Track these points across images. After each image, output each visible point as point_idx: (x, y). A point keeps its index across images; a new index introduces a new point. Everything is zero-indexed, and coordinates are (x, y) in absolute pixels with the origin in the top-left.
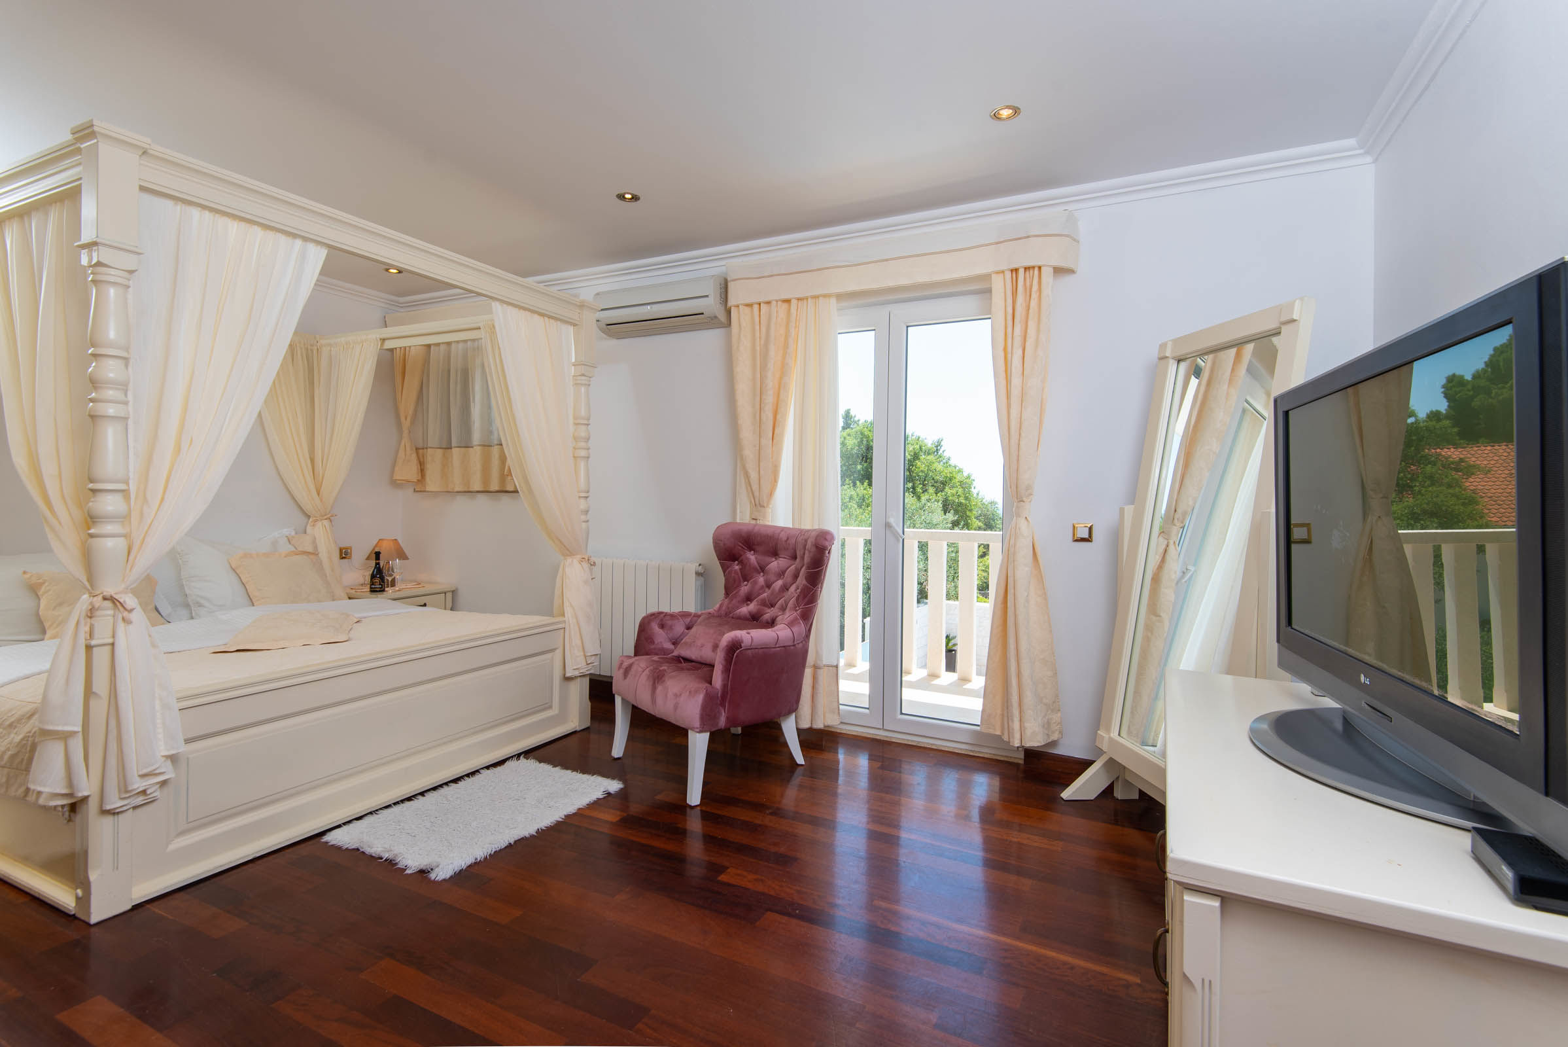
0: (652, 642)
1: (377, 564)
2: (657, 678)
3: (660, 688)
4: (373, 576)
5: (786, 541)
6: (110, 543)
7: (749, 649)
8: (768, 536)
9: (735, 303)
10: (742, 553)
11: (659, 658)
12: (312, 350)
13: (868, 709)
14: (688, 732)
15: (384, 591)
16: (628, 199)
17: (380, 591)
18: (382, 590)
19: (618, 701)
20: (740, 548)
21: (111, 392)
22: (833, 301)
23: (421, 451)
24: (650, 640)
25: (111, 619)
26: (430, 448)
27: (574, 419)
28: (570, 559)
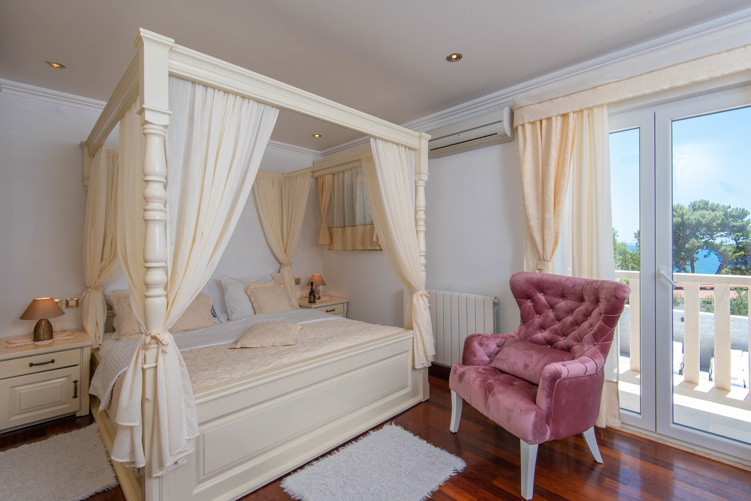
0: (476, 356)
1: (312, 288)
2: (488, 390)
3: (491, 399)
4: (310, 295)
5: (572, 288)
6: (157, 301)
7: (566, 379)
8: (555, 282)
9: (521, 123)
10: (534, 294)
11: (483, 369)
12: (282, 181)
13: (640, 414)
14: (520, 440)
15: (315, 302)
16: (454, 59)
17: (313, 302)
18: (314, 302)
19: (453, 394)
20: (533, 291)
21: (157, 204)
22: (605, 109)
23: (331, 229)
24: (474, 354)
25: (156, 350)
26: (335, 227)
27: (416, 208)
28: (415, 294)
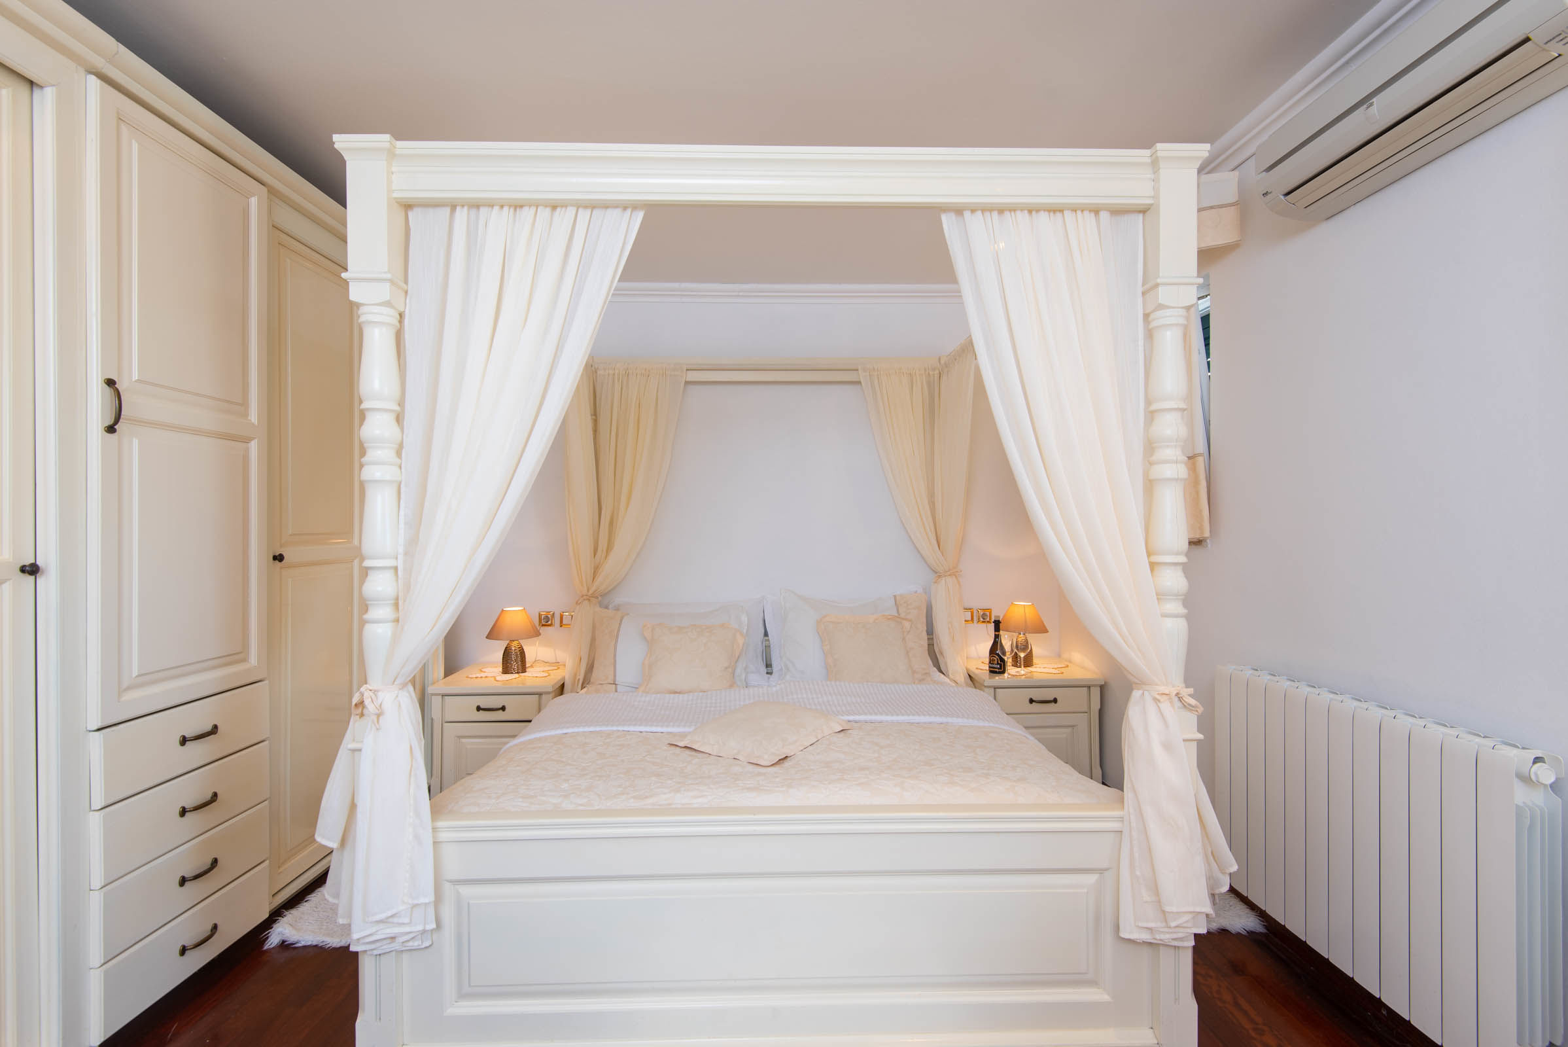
1: (997, 636)
4: (992, 652)
27: (1148, 402)
28: (1138, 689)
